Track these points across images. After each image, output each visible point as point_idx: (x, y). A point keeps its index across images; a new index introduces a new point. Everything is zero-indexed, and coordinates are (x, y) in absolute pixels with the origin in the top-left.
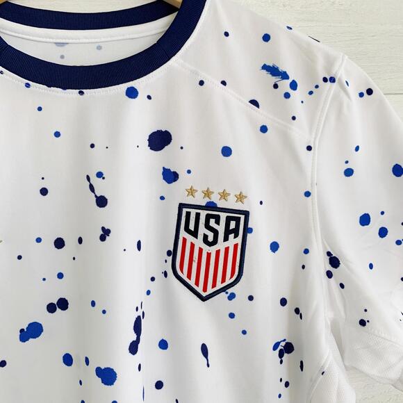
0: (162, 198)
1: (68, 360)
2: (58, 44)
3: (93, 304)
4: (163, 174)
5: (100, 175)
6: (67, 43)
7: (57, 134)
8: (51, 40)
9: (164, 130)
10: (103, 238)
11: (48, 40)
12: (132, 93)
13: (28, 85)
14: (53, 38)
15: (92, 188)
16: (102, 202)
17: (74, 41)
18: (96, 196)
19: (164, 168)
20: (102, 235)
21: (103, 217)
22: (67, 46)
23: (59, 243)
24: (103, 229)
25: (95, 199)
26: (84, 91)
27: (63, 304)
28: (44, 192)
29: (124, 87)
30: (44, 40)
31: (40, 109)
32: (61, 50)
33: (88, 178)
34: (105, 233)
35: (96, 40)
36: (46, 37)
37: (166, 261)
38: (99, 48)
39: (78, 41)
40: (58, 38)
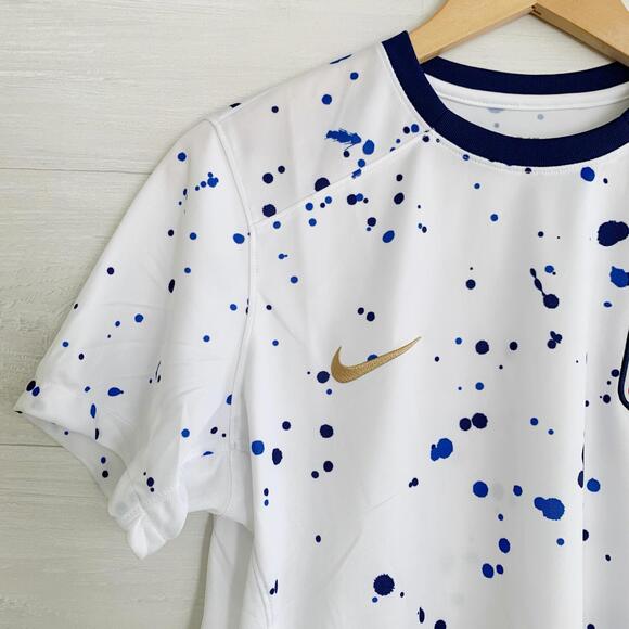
0: (607, 305)
1: (480, 489)
2: (492, 109)
3: (534, 422)
4: (612, 275)
5: (549, 269)
6: (502, 110)
7: (494, 218)
8: (485, 105)
9: (618, 221)
10: (552, 345)
11: (482, 104)
12: (588, 175)
13: (466, 157)
14: (487, 102)
15: (538, 284)
16: (551, 301)
17: (512, 107)
18: (544, 294)
19: (613, 268)
20: (550, 341)
21: (552, 320)
22: (502, 112)
23: (482, 347)
24: (552, 334)
25: (542, 297)
26: (532, 168)
27: (480, 421)
28: (471, 284)
29: (578, 167)
30: (477, 104)
31: (477, 186)
32: (496, 117)
33: (533, 272)
34: (555, 340)
35: (537, 108)
36: (479, 101)
37: (609, 383)
38: (541, 117)
39: (516, 107)
40: (494, 103)
